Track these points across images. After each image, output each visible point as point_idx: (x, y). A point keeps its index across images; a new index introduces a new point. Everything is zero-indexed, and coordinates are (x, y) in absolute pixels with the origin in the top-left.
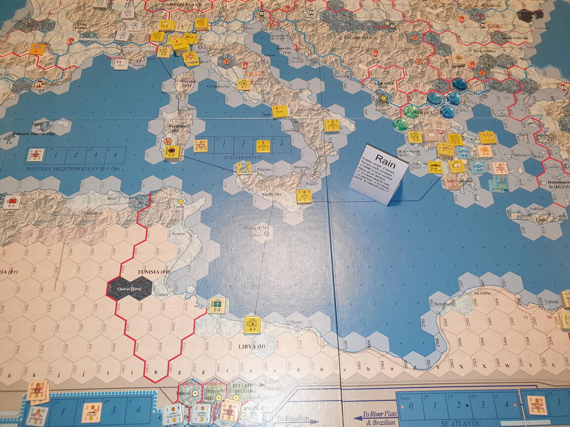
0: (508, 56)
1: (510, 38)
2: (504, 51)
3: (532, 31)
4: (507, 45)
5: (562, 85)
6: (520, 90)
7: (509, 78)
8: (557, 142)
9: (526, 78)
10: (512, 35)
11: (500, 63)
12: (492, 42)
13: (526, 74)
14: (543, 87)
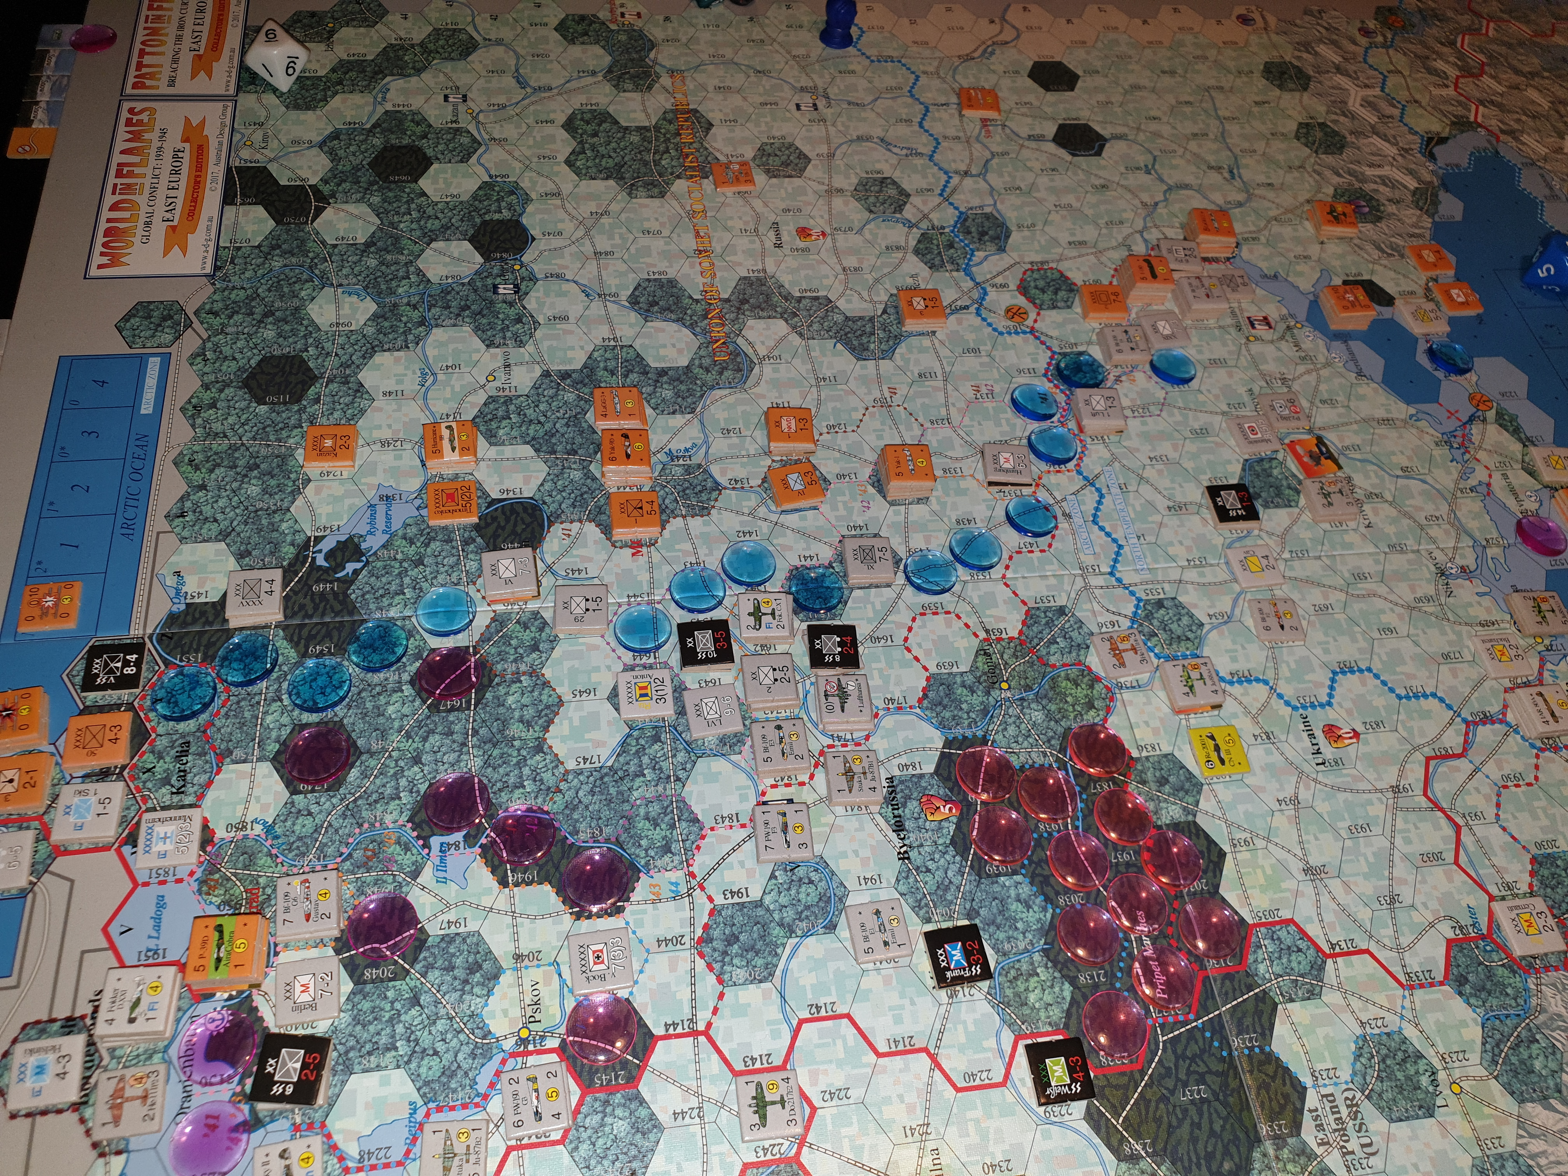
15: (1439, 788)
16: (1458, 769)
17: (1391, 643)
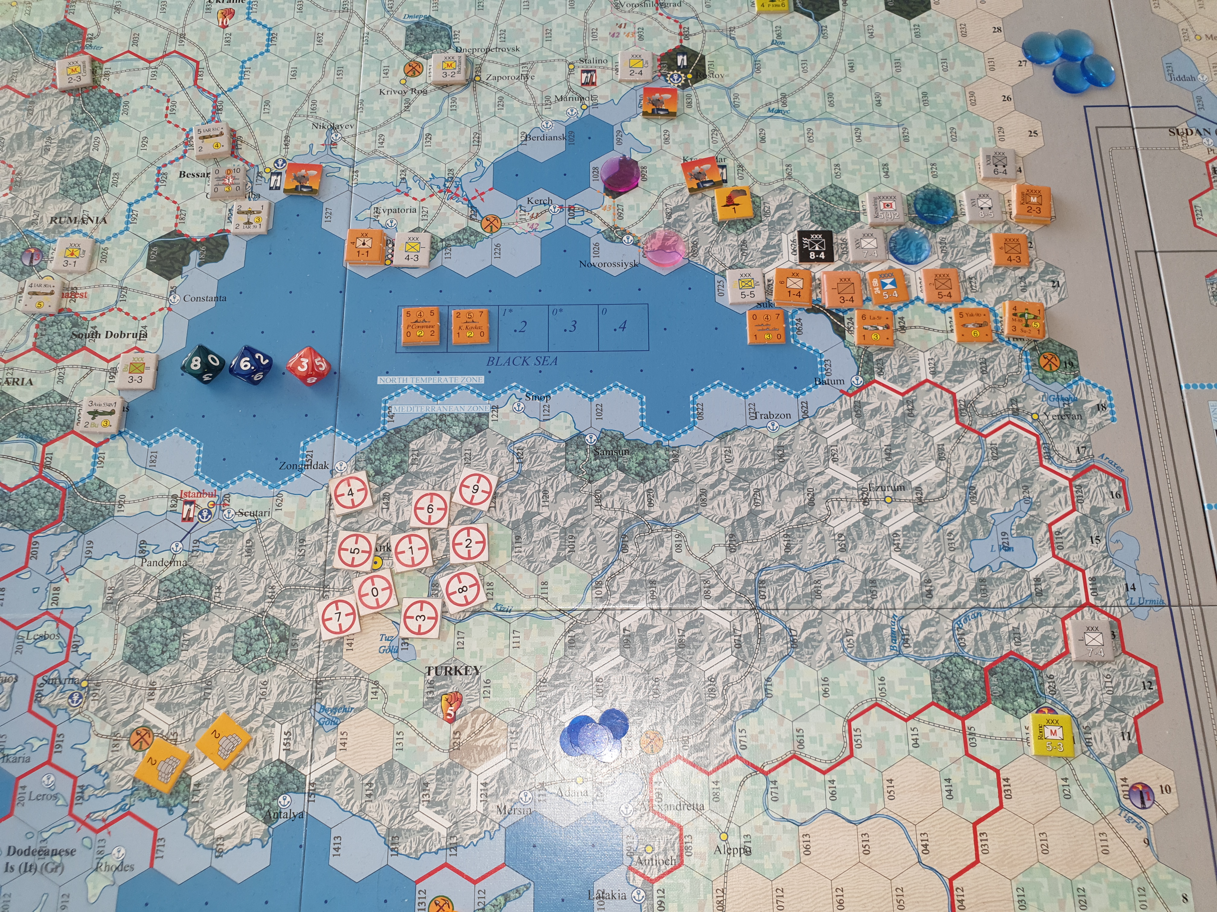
0: (63, 398)
1: (95, 335)
2: (61, 379)
3: (169, 309)
4: (78, 359)
5: (186, 502)
6: (56, 521)
7: (39, 476)
8: (93, 705)
9: (89, 477)
10: (104, 324)
11: (30, 422)
12: (36, 348)
13: (97, 461)
14: (129, 509)
15: (177, 61)
16: (187, 77)
17: (285, 72)
